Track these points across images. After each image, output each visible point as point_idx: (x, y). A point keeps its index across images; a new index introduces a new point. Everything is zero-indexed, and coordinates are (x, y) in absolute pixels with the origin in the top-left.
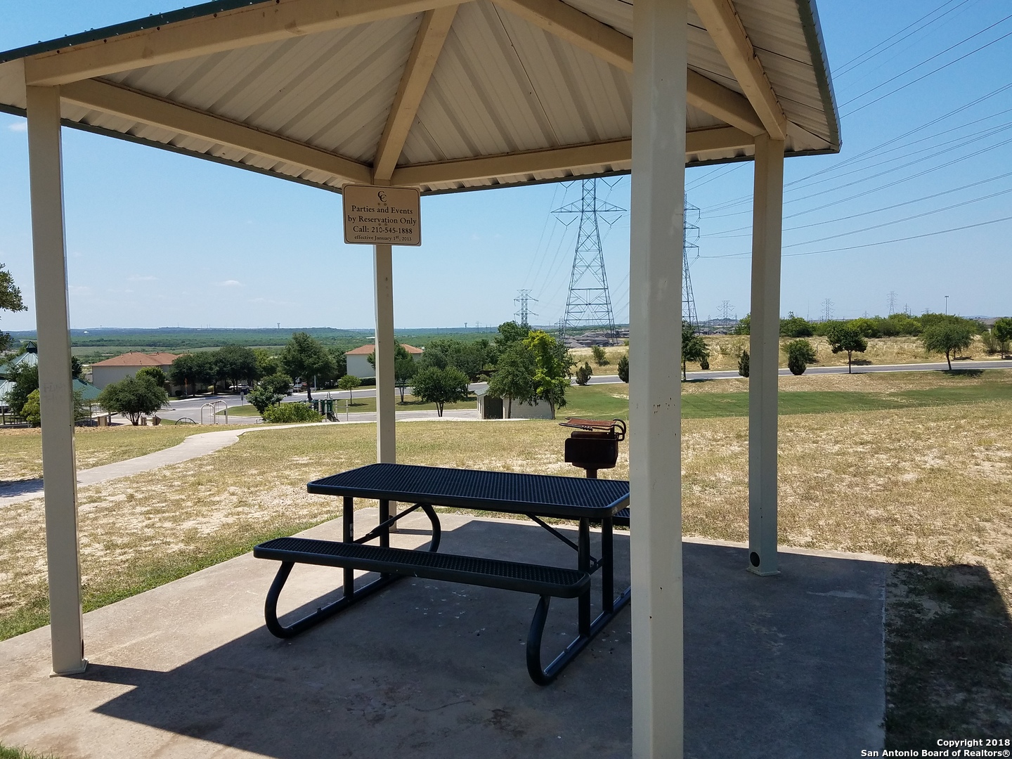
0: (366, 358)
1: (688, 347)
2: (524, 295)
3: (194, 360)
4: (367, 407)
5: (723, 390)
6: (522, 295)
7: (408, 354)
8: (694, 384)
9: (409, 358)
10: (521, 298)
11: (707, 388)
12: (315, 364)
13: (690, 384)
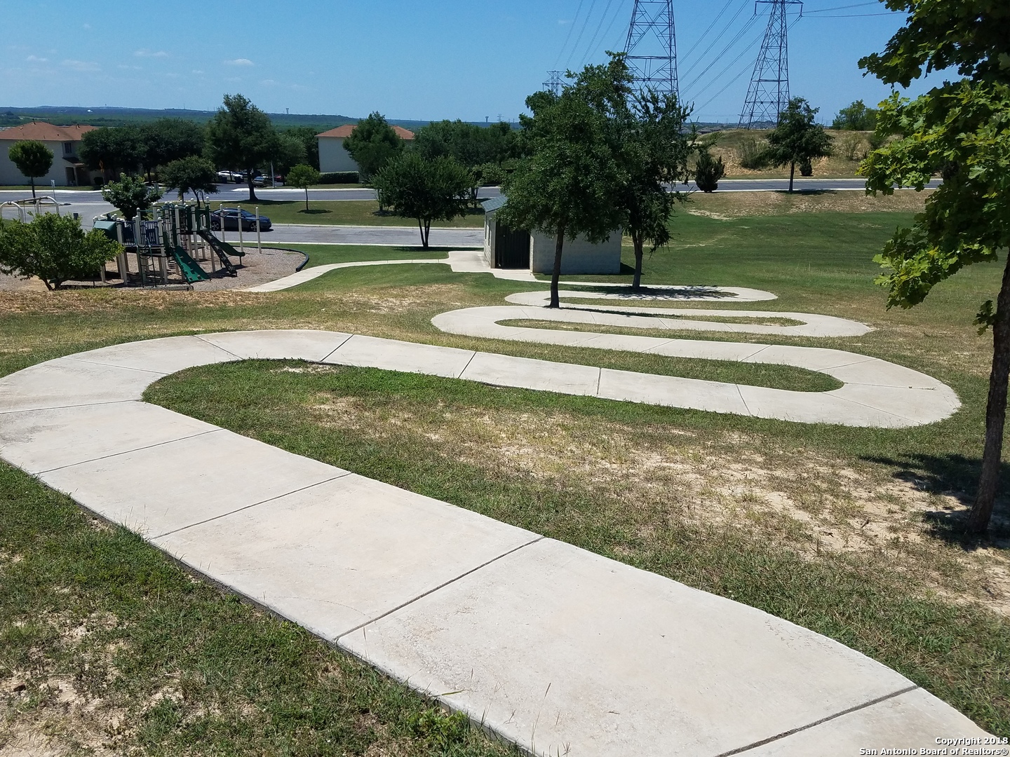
0: (342, 142)
1: (804, 140)
2: (555, 78)
3: (110, 135)
4: (328, 216)
5: (852, 207)
6: (553, 78)
7: (399, 140)
8: (806, 197)
9: (400, 146)
10: (551, 82)
11: (826, 204)
12: (256, 145)
13: (801, 196)
